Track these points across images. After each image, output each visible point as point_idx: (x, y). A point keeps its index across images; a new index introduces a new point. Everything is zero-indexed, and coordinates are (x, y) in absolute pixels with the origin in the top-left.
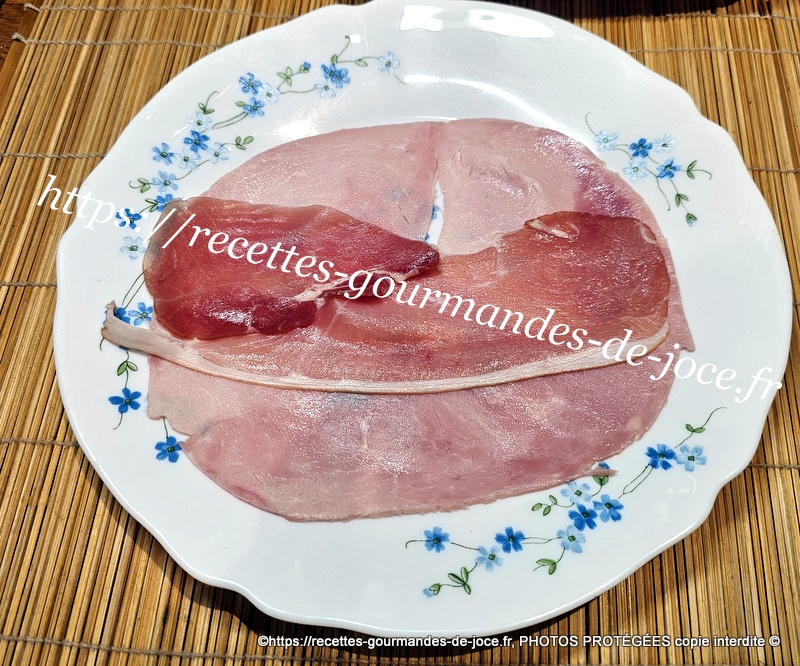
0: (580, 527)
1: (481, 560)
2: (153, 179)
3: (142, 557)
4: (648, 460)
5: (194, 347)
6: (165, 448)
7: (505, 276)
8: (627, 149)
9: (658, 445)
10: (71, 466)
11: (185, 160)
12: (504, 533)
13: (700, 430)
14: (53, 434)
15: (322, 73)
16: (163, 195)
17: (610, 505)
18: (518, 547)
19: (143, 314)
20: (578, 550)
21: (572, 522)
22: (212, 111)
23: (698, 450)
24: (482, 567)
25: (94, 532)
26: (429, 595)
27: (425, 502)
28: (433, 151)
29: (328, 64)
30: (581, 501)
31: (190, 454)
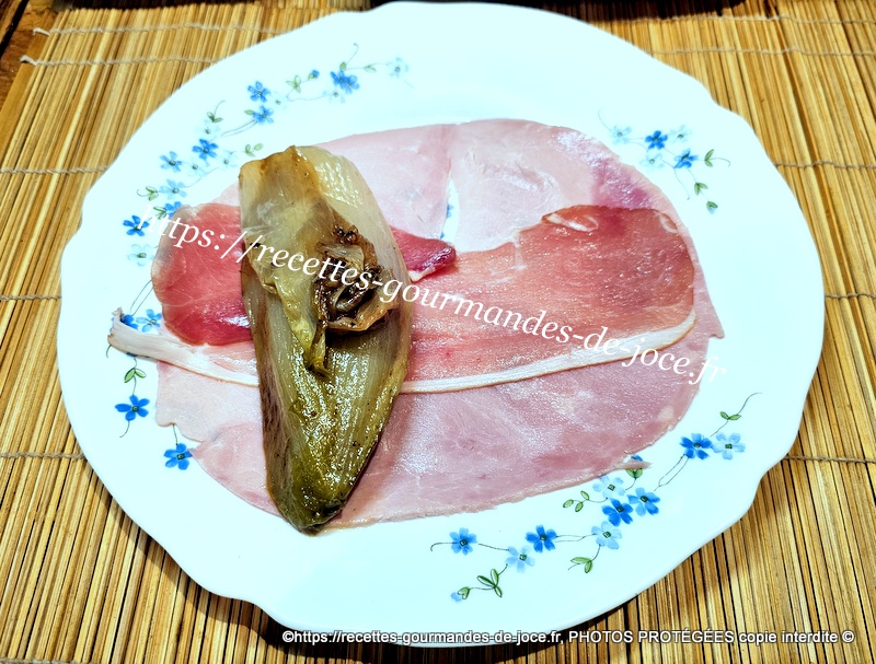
0: (615, 522)
1: (511, 560)
2: (162, 187)
3: (154, 571)
4: (684, 450)
5: (205, 352)
6: (175, 455)
7: (525, 271)
8: (643, 141)
9: (693, 435)
10: (80, 479)
11: (194, 168)
12: (535, 532)
13: (737, 416)
14: (61, 447)
15: (331, 80)
16: (172, 203)
17: (645, 499)
18: (550, 546)
19: (152, 320)
20: (615, 546)
21: (606, 518)
22: (220, 119)
23: (736, 438)
24: (513, 569)
25: (104, 546)
26: (457, 600)
27: (450, 503)
28: (445, 151)
29: (337, 71)
30: (615, 495)
31: (201, 461)
